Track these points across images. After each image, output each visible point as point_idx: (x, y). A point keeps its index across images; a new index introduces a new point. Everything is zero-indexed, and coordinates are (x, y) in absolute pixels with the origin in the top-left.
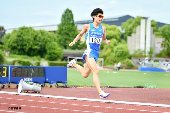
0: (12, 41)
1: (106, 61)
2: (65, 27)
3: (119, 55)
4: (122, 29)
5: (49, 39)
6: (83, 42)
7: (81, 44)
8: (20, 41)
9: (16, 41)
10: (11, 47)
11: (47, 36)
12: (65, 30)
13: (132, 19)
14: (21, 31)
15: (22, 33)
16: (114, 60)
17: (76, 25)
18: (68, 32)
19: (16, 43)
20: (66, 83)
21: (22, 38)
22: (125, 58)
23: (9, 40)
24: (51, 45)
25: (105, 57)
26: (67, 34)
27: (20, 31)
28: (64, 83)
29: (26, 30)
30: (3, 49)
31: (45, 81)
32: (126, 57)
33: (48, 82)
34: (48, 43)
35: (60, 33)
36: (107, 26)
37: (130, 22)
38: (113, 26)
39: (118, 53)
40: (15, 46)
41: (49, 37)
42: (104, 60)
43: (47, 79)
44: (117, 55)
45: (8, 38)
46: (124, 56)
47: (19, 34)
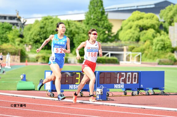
0: (34, 34)
1: (144, 55)
2: (94, 16)
3: (160, 48)
4: (161, 17)
5: (77, 30)
6: (115, 34)
7: (112, 35)
8: (44, 33)
9: (38, 33)
10: (33, 40)
11: (74, 27)
12: (94, 19)
13: (172, 5)
14: (45, 22)
15: (45, 24)
16: (154, 55)
17: (106, 13)
18: (97, 22)
19: (38, 36)
20: (164, 89)
21: (46, 29)
22: (167, 52)
23: (30, 32)
24: (79, 37)
25: (143, 51)
26: (97, 24)
27: (43, 22)
28: (161, 89)
29: (51, 20)
30: (24, 43)
31: (139, 88)
32: (168, 50)
33: (142, 89)
34: (76, 35)
35: (88, 24)
36: (143, 14)
37: (171, 10)
38: (150, 14)
39: (158, 45)
40: (38, 39)
41: (77, 28)
42: (142, 54)
43: (142, 86)
44: (157, 48)
45: (29, 29)
46: (165, 50)
47: (42, 26)
